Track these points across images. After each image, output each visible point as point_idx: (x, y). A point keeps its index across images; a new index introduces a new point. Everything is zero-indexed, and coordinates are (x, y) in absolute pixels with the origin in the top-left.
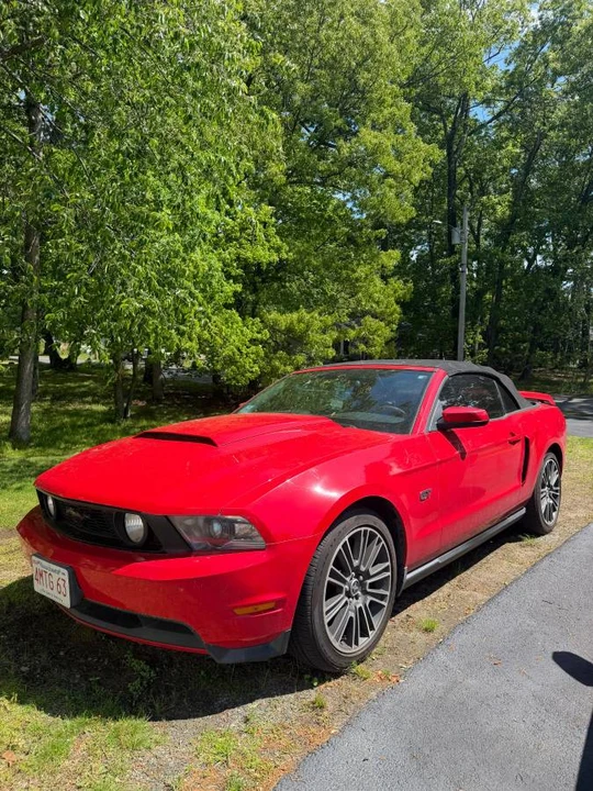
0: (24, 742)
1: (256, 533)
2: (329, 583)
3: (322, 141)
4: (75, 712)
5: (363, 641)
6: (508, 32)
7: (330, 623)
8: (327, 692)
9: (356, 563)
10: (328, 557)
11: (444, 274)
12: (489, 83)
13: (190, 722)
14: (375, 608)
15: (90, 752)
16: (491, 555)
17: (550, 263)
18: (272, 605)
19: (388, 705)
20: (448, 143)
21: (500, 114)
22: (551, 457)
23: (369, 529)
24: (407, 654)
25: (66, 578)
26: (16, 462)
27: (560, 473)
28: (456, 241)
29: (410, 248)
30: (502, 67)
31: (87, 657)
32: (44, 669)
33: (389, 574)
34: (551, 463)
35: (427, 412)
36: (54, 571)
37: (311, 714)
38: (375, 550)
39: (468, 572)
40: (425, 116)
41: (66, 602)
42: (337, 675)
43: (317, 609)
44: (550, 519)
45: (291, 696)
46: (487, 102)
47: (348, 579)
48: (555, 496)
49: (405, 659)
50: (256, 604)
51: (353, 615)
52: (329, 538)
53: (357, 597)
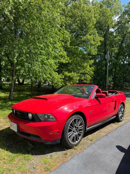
0: (6, 158)
1: (54, 118)
2: (69, 129)
3: (77, 36)
4: (17, 153)
5: (77, 142)
6: (118, 13)
7: (69, 137)
8: (68, 152)
9: (75, 125)
10: (69, 123)
11: (103, 65)
12: (113, 24)
13: (39, 156)
14: (79, 135)
15: (19, 160)
16: (108, 126)
17: (128, 63)
18: (57, 133)
19: (80, 155)
20: (104, 36)
21: (116, 30)
22: (122, 105)
23: (78, 118)
24: (86, 145)
25: (16, 126)
26: (10, 104)
27: (124, 109)
28: (106, 58)
29: (96, 59)
30: (117, 20)
31: (20, 143)
32: (12, 145)
33: (83, 128)
34: (122, 106)
35: (93, 94)
36: (14, 124)
37: (64, 156)
38: (80, 123)
39: (102, 129)
40: (100, 31)
41: (16, 131)
42: (71, 148)
43: (66, 134)
44: (122, 119)
45: (61, 152)
46: (113, 28)
47: (73, 128)
48: (123, 114)
49: (86, 146)
50: (54, 132)
51: (74, 136)
52: (69, 119)
53: (75, 132)
